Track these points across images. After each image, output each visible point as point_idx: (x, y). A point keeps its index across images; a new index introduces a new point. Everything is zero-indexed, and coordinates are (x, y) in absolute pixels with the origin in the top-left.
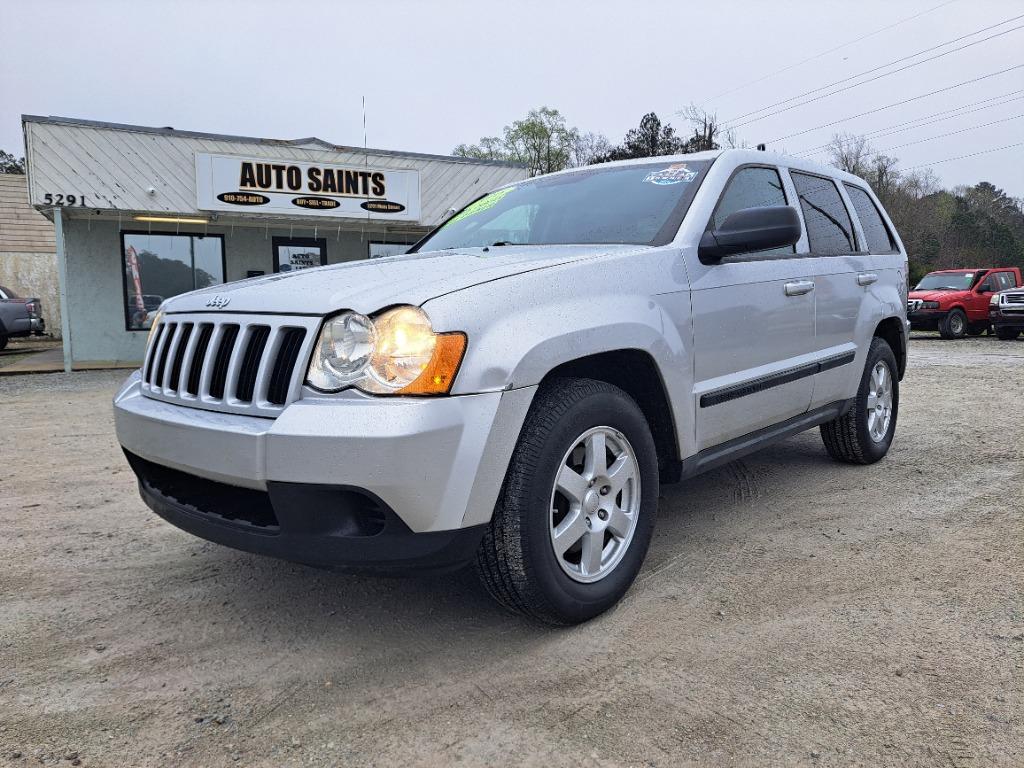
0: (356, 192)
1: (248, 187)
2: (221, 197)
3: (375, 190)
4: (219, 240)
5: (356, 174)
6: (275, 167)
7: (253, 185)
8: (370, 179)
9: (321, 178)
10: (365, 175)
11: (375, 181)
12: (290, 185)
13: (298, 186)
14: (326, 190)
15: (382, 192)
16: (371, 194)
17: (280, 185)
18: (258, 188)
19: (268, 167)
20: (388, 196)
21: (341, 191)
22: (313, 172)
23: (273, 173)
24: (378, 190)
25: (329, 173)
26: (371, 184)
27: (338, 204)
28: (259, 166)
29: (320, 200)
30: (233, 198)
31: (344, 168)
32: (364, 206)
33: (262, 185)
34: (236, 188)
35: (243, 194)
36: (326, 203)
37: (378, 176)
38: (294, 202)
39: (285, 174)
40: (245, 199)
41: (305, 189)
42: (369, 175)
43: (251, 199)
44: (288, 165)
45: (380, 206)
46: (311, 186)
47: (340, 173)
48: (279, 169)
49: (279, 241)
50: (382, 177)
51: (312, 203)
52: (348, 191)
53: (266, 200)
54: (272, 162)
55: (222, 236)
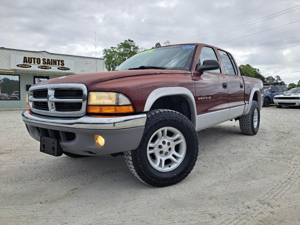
0: (56, 65)
1: (25, 63)
2: (18, 66)
3: (61, 65)
4: (18, 76)
5: (56, 60)
6: (33, 58)
7: (27, 62)
9: (46, 61)
10: (59, 61)
11: (61, 62)
12: (37, 63)
13: (40, 63)
14: (47, 64)
15: (63, 65)
17: (34, 63)
18: (28, 63)
19: (31, 58)
20: (65, 66)
21: (52, 64)
23: (33, 60)
25: (48, 60)
26: (60, 63)
27: (51, 68)
29: (46, 67)
30: (21, 66)
31: (53, 59)
32: (58, 68)
33: (29, 63)
34: (22, 63)
35: (24, 65)
36: (47, 68)
37: (62, 61)
38: (39, 67)
39: (36, 60)
40: (24, 66)
41: (42, 64)
42: (60, 60)
43: (26, 66)
44: (37, 58)
45: (63, 69)
47: (51, 60)
49: (35, 77)
50: (63, 61)
51: (43, 67)
52: (54, 65)
53: (30, 67)
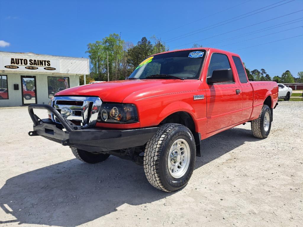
0: (42, 65)
1: (13, 64)
2: (5, 67)
4: (6, 76)
5: (42, 61)
6: (20, 59)
8: (46, 62)
9: (33, 62)
11: (48, 63)
12: (25, 64)
13: (27, 64)
16: (47, 66)
17: (22, 64)
18: (16, 64)
19: (18, 59)
20: (51, 66)
21: (38, 65)
22: (30, 60)
24: (49, 65)
25: (35, 61)
27: (37, 68)
29: (33, 67)
32: (45, 69)
34: (10, 64)
35: (11, 66)
36: (34, 68)
38: (26, 68)
39: (23, 61)
40: (12, 67)
43: (14, 67)
44: (24, 59)
45: (49, 69)
46: (30, 64)
47: (38, 61)
48: (21, 60)
49: (23, 77)
52: (40, 65)
53: (18, 67)
55: (7, 76)
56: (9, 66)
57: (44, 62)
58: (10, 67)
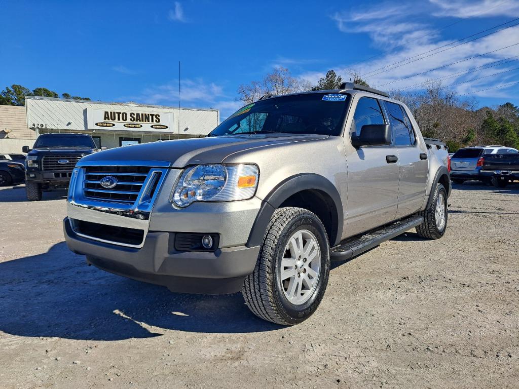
0: (149, 121)
1: (107, 120)
2: (97, 124)
3: (156, 121)
5: (148, 115)
6: (117, 113)
7: (109, 119)
8: (154, 117)
9: (135, 116)
10: (152, 115)
11: (156, 117)
12: (123, 119)
13: (126, 120)
14: (137, 121)
15: (159, 121)
16: (154, 122)
17: (119, 119)
18: (111, 121)
19: (114, 113)
20: (161, 123)
21: (143, 121)
22: (132, 114)
23: (117, 115)
25: (138, 114)
26: (155, 119)
27: (141, 126)
28: (111, 113)
29: (134, 124)
30: (101, 124)
31: (144, 113)
32: (152, 127)
33: (112, 119)
34: (103, 121)
35: (105, 123)
36: (137, 126)
38: (124, 125)
39: (121, 115)
40: (106, 125)
41: (129, 121)
42: (154, 115)
43: (108, 125)
44: (122, 112)
45: (158, 127)
46: (131, 120)
47: (142, 114)
48: (119, 114)
49: (121, 139)
50: (159, 116)
51: (131, 126)
52: (146, 121)
53: (114, 125)
54: (116, 111)
55: (100, 138)
56: (102, 123)
57: (150, 117)
58: (102, 125)
